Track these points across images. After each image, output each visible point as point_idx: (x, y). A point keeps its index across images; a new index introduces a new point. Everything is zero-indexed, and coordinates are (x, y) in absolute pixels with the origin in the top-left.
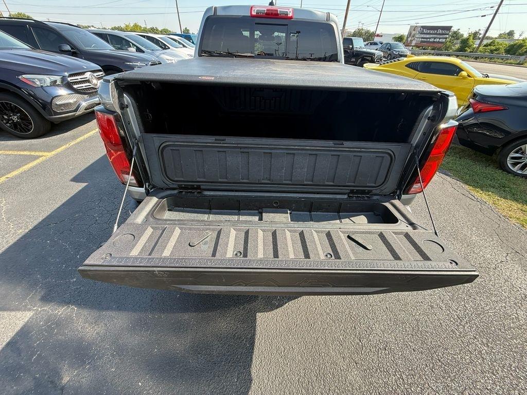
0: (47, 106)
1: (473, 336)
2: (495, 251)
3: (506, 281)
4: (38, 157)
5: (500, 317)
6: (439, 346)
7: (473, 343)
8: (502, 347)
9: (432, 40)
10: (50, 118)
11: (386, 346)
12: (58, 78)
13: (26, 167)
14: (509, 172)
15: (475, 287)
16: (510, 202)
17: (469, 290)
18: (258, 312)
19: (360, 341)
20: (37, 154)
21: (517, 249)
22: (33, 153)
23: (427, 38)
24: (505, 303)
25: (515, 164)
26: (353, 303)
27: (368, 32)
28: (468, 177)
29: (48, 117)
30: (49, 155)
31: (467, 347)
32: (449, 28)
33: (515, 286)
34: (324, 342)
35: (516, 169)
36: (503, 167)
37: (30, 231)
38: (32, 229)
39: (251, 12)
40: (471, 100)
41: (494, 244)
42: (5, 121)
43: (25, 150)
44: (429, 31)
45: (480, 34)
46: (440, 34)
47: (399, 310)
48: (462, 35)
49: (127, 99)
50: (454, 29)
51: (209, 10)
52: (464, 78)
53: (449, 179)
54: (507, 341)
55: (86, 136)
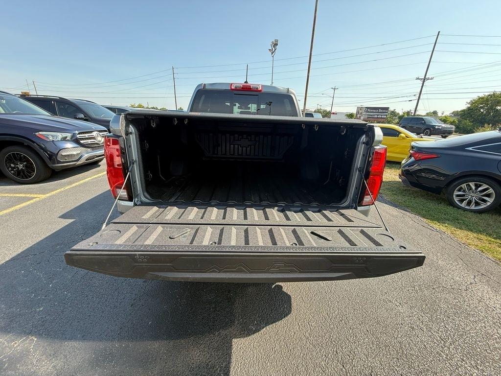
0: (53, 157)
1: (460, 358)
2: (463, 273)
3: (480, 301)
4: (32, 198)
5: (483, 337)
6: (428, 370)
7: (462, 365)
8: (492, 369)
9: (376, 116)
10: (53, 167)
11: (372, 372)
12: (69, 135)
13: (18, 207)
14: (459, 208)
15: (452, 308)
16: (466, 232)
17: (446, 311)
18: (234, 338)
19: (343, 366)
20: (32, 196)
21: (483, 272)
22: (28, 195)
23: (372, 115)
24: (484, 323)
25: (462, 201)
26: (332, 326)
27: (325, 111)
28: (424, 212)
29: (50, 165)
30: (43, 196)
31: (457, 371)
32: (387, 109)
33: (489, 306)
34: (305, 369)
35: (463, 205)
36: (452, 204)
37: (6, 262)
38: (9, 261)
39: (231, 87)
40: (411, 151)
41: (460, 267)
42: (10, 169)
43: (21, 193)
44: (372, 111)
45: (412, 113)
46: (380, 112)
47: (381, 333)
48: (399, 114)
49: (132, 129)
50: (391, 109)
51: (199, 86)
52: (403, 138)
53: (408, 214)
54: (496, 362)
55: (81, 182)
